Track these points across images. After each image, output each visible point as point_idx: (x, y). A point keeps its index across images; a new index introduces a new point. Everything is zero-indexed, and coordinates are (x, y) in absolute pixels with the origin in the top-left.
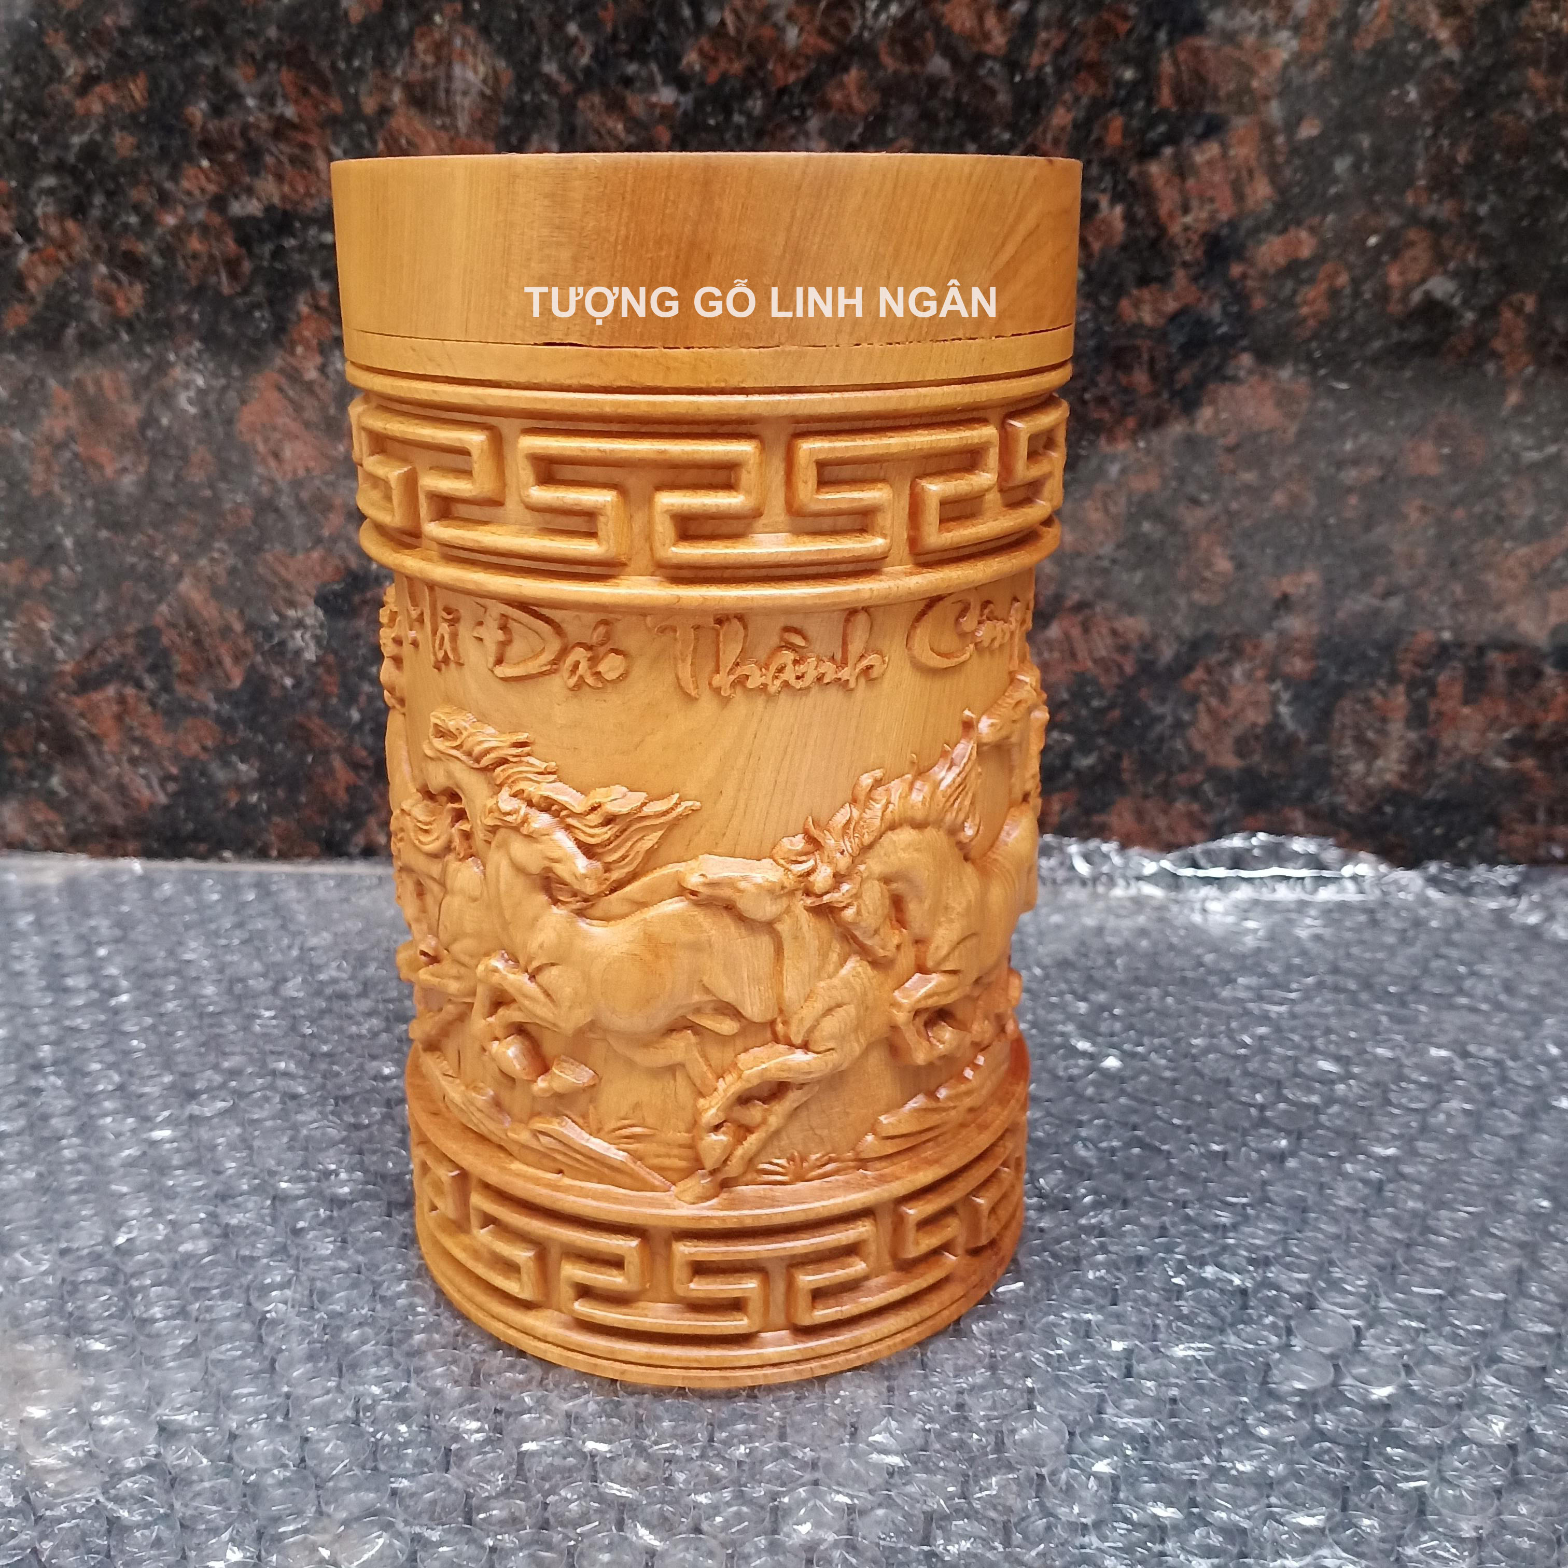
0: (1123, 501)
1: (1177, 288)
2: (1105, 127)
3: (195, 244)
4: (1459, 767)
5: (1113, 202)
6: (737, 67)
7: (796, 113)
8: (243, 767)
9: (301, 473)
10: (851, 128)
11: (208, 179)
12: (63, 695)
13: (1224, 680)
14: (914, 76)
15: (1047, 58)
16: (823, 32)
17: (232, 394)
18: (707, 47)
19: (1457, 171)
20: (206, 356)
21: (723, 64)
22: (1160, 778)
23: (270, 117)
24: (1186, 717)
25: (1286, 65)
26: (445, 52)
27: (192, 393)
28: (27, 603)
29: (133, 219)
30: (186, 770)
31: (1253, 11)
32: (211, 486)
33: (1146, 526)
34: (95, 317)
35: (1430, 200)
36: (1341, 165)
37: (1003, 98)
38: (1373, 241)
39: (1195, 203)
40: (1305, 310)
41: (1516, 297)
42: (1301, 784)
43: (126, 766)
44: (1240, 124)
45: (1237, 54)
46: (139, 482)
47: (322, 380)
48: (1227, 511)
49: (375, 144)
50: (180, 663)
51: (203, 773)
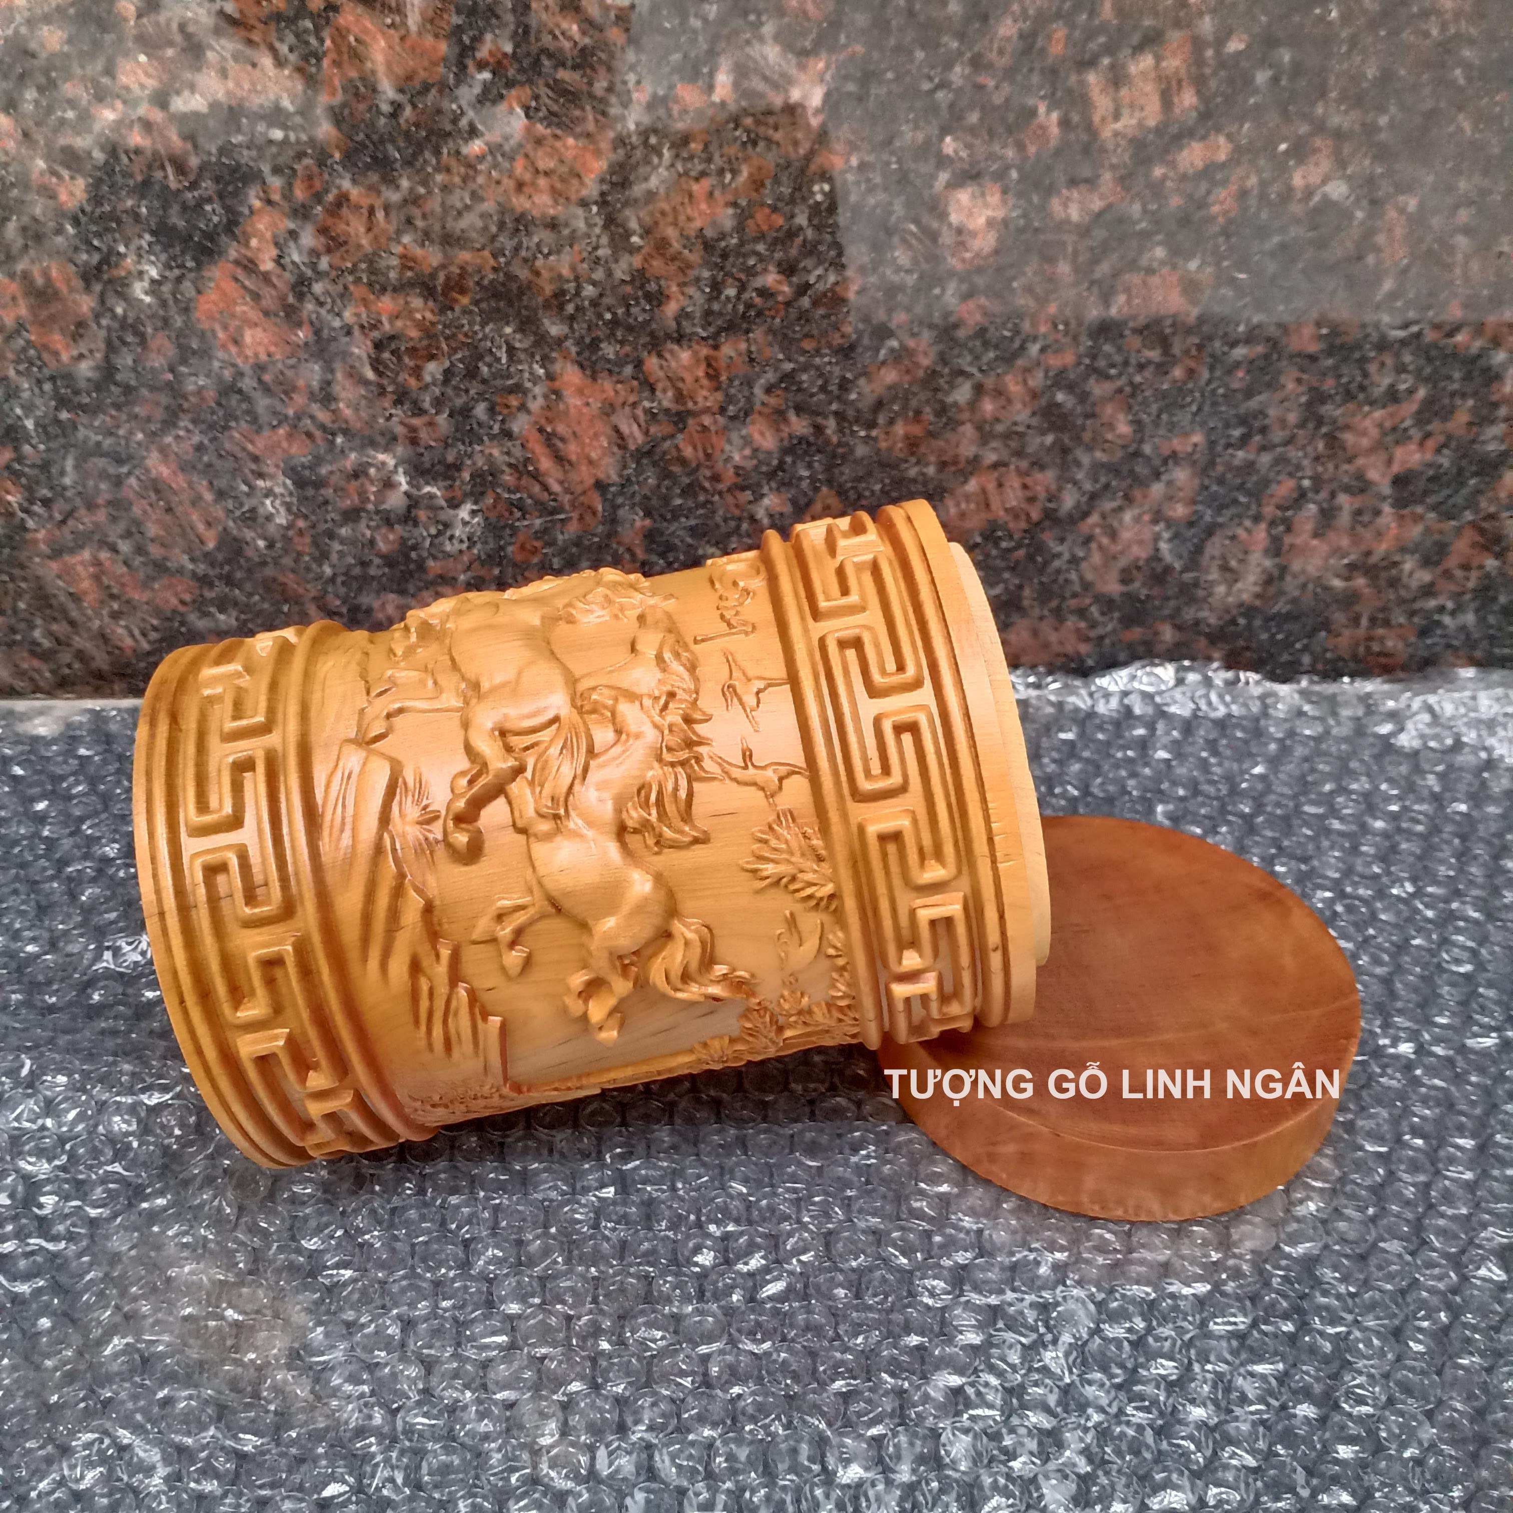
0: (1040, 375)
1: (1104, 189)
2: (1049, 37)
3: (137, 137)
4: (1304, 586)
5: (1049, 111)
7: (752, 17)
8: (222, 617)
9: (263, 357)
10: (805, 36)
11: (147, 75)
12: (37, 560)
13: (1116, 524)
17: (187, 285)
19: (1365, 85)
20: (158, 248)
22: (1054, 603)
23: (210, 12)
24: (1081, 554)
27: (146, 284)
29: (70, 114)
30: (167, 621)
32: (172, 370)
33: (1060, 397)
34: (38, 211)
35: (1338, 110)
36: (1262, 77)
38: (1283, 147)
39: (1126, 112)
40: (1215, 209)
41: (1401, 199)
42: (1172, 603)
43: (107, 620)
44: (1175, 36)
46: (97, 368)
47: (279, 271)
48: (1131, 383)
49: (322, 41)
50: (152, 530)
51: (183, 624)
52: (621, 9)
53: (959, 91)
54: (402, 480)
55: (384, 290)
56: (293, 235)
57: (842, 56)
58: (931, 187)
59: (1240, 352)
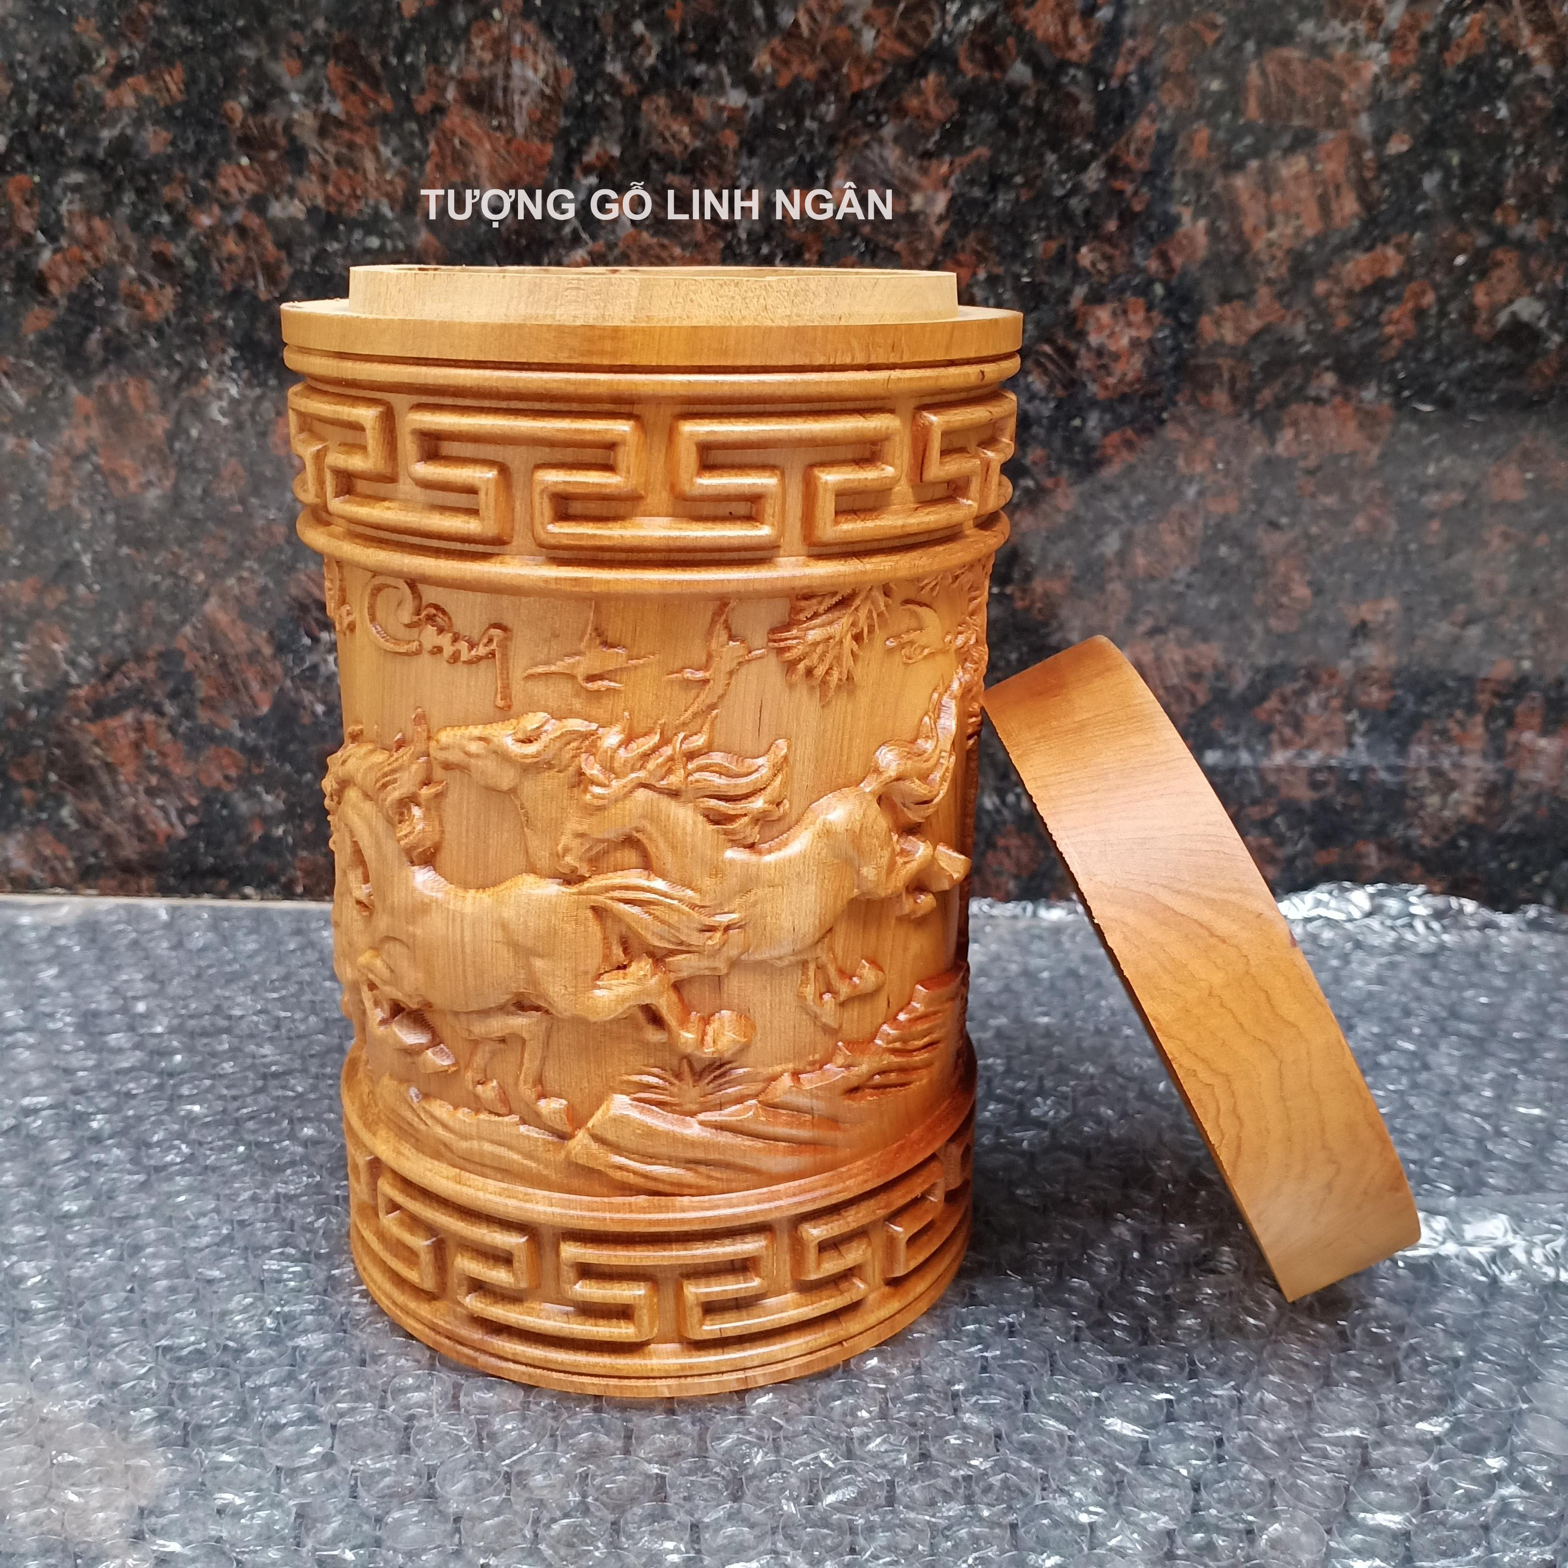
0: (1199, 523)
1: (1260, 305)
2: (1191, 140)
3: (231, 245)
4: (1537, 799)
5: (1195, 217)
6: (810, 70)
7: (871, 118)
8: (269, 798)
10: (927, 136)
11: (247, 178)
12: (76, 721)
13: (1299, 710)
14: (993, 82)
15: (1132, 67)
16: (901, 35)
17: (266, 405)
18: (779, 49)
19: (1547, 190)
20: (241, 364)
21: (795, 67)
23: (315, 113)
24: (1260, 748)
25: (1376, 79)
26: (503, 48)
27: (224, 404)
28: (40, 623)
29: (165, 219)
30: (207, 801)
31: (1344, 22)
32: (243, 501)
33: (1223, 550)
34: (122, 322)
35: (1519, 219)
36: (1430, 182)
37: (1085, 107)
38: (1460, 260)
39: (1279, 218)
40: (1390, 330)
42: (1375, 816)
43: (142, 797)
44: (1328, 136)
45: (1327, 66)
46: (164, 497)
48: (1307, 535)
49: (426, 144)
50: (204, 688)
51: (225, 805)
52: (732, 110)
53: (1095, 196)
57: (967, 159)
58: (1066, 302)
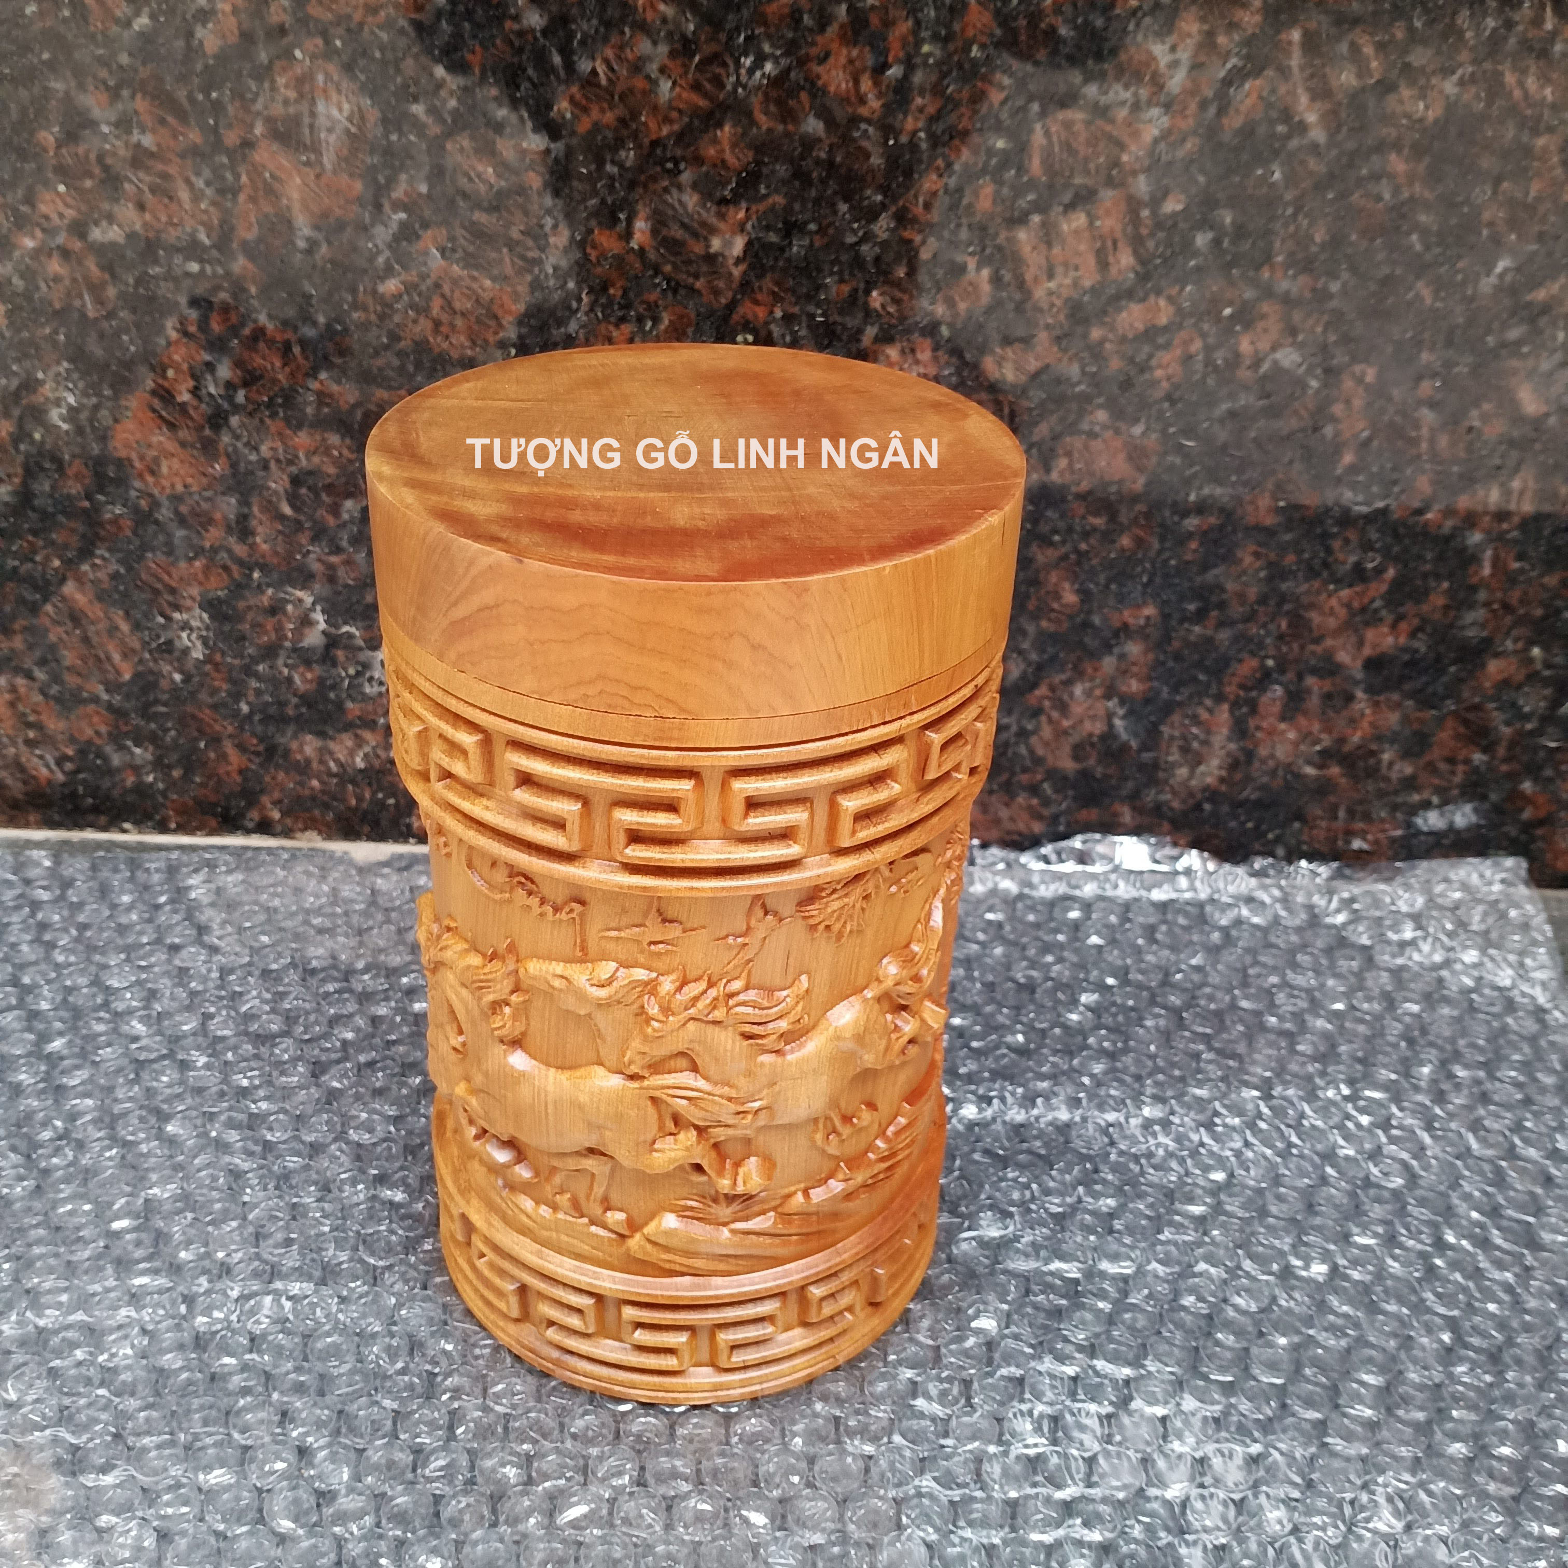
1: (1039, 349)
2: (976, 194)
3: (55, 266)
4: (1273, 773)
5: (978, 269)
6: (609, 117)
7: (670, 165)
8: (138, 751)
9: (180, 488)
10: (724, 185)
11: (67, 205)
13: (1066, 697)
14: (787, 134)
15: (920, 124)
16: (696, 87)
17: (104, 413)
18: (578, 96)
19: (1314, 249)
20: (75, 376)
21: (595, 114)
22: (1003, 778)
23: (127, 144)
24: (1030, 727)
25: (1156, 141)
26: (307, 87)
27: (64, 411)
30: (82, 752)
31: (1126, 87)
32: (89, 497)
35: (1285, 275)
36: (1202, 240)
37: (876, 160)
38: (1228, 311)
39: (1059, 270)
40: (1159, 373)
41: (1358, 368)
42: (1130, 785)
43: (22, 747)
44: (1108, 196)
45: (1108, 128)
46: (15, 493)
47: (195, 403)
48: (1077, 551)
49: (237, 177)
50: (69, 657)
51: (98, 756)
52: (534, 153)
53: (884, 244)
54: (319, 617)
55: (300, 426)
56: (210, 367)
57: (762, 207)
58: (858, 341)
59: (1192, 523)
